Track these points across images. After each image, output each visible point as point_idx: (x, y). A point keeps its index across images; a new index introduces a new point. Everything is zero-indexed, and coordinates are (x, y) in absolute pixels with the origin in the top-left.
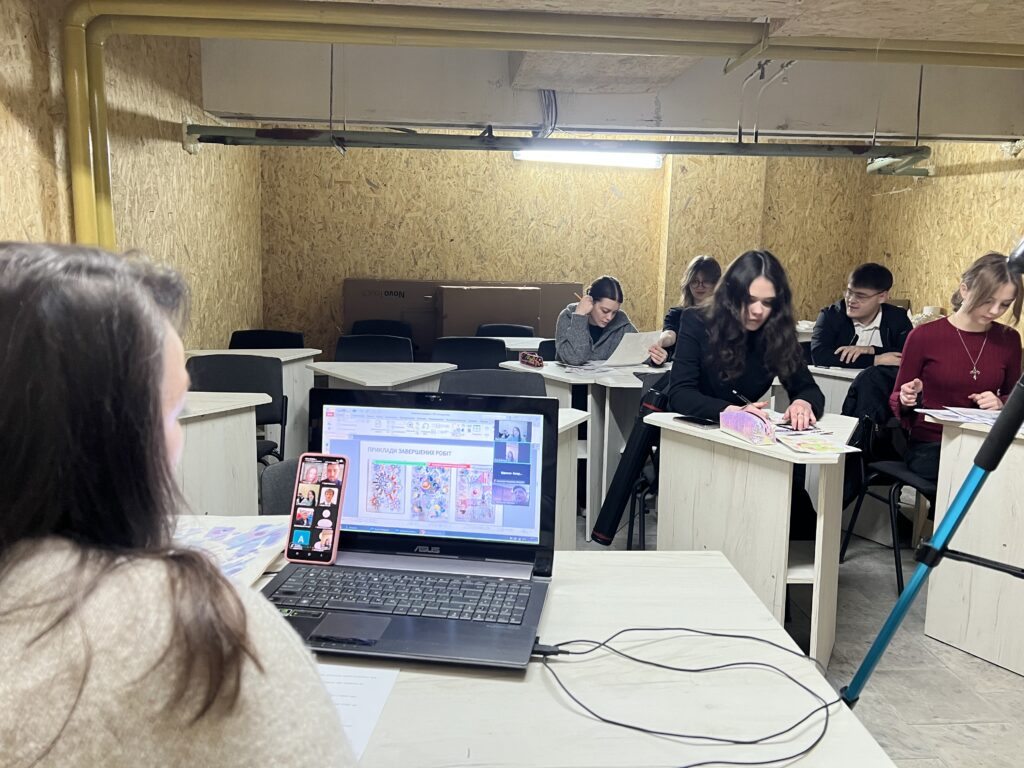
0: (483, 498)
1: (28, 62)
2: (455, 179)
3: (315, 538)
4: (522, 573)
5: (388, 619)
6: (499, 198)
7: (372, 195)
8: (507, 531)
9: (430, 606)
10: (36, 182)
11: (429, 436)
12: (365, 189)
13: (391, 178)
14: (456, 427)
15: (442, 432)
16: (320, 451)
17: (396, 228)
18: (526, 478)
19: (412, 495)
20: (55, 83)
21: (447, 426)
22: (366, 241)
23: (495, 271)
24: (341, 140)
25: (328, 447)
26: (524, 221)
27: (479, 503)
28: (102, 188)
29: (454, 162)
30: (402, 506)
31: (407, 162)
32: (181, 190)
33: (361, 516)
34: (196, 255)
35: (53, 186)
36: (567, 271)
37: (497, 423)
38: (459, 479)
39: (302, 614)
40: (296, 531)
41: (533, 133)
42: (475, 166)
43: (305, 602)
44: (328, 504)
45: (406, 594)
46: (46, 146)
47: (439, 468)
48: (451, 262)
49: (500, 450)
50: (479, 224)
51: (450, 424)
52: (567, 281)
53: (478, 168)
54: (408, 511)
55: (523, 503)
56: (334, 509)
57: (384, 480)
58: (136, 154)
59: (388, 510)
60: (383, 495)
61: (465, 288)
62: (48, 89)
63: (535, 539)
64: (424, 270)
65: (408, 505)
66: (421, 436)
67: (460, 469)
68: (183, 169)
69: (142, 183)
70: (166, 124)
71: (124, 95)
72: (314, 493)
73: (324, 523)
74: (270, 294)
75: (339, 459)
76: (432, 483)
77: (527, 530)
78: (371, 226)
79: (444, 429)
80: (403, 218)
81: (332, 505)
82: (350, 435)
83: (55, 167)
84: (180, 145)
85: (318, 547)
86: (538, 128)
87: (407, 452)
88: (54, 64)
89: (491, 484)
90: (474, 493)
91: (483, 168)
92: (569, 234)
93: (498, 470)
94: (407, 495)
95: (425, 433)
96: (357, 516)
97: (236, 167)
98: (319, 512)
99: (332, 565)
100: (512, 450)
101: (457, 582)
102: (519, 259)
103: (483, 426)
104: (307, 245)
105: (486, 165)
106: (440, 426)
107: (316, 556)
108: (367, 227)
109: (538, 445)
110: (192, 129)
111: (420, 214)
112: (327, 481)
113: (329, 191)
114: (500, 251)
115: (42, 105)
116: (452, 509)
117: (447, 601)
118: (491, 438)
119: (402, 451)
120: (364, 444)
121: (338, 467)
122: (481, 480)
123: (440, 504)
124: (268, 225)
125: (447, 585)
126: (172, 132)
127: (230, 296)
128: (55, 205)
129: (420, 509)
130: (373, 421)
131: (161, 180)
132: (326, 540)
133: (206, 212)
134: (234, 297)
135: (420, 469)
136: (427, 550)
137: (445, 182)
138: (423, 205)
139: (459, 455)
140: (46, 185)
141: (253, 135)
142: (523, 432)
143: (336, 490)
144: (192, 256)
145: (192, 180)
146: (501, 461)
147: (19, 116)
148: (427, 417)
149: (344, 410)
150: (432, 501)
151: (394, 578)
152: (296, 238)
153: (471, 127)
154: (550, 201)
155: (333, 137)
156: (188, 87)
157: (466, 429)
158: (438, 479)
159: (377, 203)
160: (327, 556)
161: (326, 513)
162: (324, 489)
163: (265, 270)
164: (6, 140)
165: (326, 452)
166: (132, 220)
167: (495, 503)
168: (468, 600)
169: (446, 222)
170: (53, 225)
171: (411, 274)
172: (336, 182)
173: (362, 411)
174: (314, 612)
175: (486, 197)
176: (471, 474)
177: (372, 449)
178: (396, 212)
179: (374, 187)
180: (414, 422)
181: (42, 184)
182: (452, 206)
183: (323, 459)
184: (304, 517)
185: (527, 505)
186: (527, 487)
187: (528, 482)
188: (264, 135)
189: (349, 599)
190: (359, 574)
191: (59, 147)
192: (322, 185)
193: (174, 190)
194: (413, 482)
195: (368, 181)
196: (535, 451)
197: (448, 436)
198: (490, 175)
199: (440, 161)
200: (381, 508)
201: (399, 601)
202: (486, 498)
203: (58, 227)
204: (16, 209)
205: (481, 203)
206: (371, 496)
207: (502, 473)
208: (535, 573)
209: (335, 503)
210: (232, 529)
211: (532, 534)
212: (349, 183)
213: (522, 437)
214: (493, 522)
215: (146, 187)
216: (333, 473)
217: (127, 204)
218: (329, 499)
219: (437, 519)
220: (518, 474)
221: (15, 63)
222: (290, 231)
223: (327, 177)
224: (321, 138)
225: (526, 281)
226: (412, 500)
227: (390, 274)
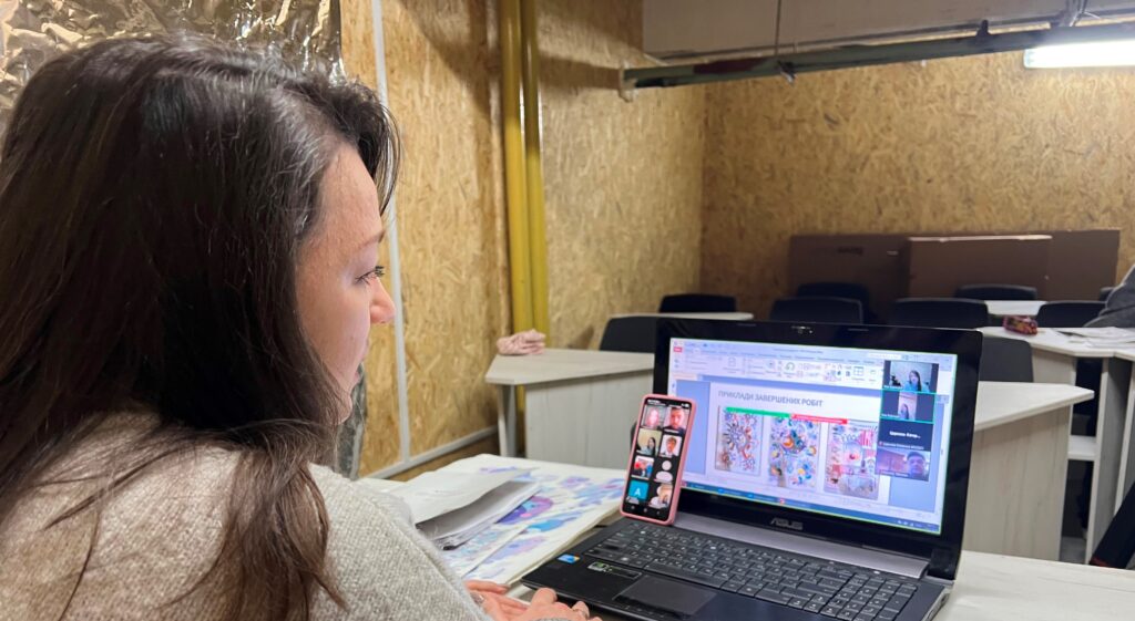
0: (863, 464)
1: (466, 16)
2: (939, 103)
3: (652, 493)
4: (910, 569)
5: (713, 594)
6: (999, 121)
7: (831, 133)
8: (893, 512)
9: (771, 587)
10: (473, 138)
11: (794, 379)
12: (822, 126)
13: (854, 110)
14: (830, 368)
15: (812, 375)
16: (666, 393)
17: (858, 170)
18: (925, 440)
19: (770, 453)
20: (491, 36)
21: (819, 367)
22: (820, 189)
23: (987, 218)
24: (789, 66)
25: (675, 389)
26: (1035, 149)
27: (857, 471)
28: (532, 140)
29: (939, 80)
30: (757, 466)
31: (877, 89)
32: (615, 143)
33: (707, 474)
34: (629, 213)
35: (488, 142)
36: (1096, 213)
37: (888, 364)
38: (831, 437)
39: (618, 571)
40: (634, 483)
41: (1052, 24)
42: (966, 83)
43: (625, 559)
44: (668, 455)
45: (744, 569)
46: (482, 101)
47: (806, 421)
48: (926, 209)
49: (890, 400)
50: (969, 158)
51: (822, 364)
52: (1097, 227)
53: (972, 85)
54: (765, 474)
55: (920, 476)
56: (675, 461)
57: (736, 434)
58: (570, 104)
59: (741, 469)
60: (735, 451)
61: (942, 240)
62: (484, 42)
63: (936, 527)
64: (892, 220)
65: (765, 466)
66: (784, 379)
67: (833, 425)
68: (619, 118)
69: (575, 136)
70: (602, 70)
71: (559, 42)
72: (654, 441)
73: (664, 477)
74: (709, 255)
75: (685, 403)
76: (796, 440)
77: (923, 513)
78: (828, 170)
79: (814, 371)
80: (867, 158)
81: (674, 456)
82: (699, 375)
83: (490, 122)
84: (615, 92)
85: (655, 503)
86: (1057, 17)
87: (766, 398)
88: (491, 14)
89: (875, 446)
90: (852, 457)
91: (979, 84)
92: (1103, 162)
93: (887, 429)
94: (763, 452)
95: (789, 375)
96: (704, 473)
97: (677, 114)
98: (659, 460)
99: (670, 526)
100: (907, 404)
101: (815, 566)
102: (1024, 201)
103: (867, 368)
104: (750, 199)
105: (983, 79)
106: (808, 367)
107: (653, 513)
108: (822, 172)
109: (946, 397)
110: (629, 74)
111: (889, 151)
112: (670, 427)
113: (779, 134)
114: (996, 191)
115: (478, 58)
116: (820, 477)
117: (794, 586)
118: (878, 384)
119: (759, 398)
120: (715, 386)
121: (682, 413)
122: (862, 441)
123: (806, 467)
124: (710, 178)
125: (801, 568)
126: (607, 79)
127: (663, 259)
128: (489, 161)
129: (778, 472)
130: (726, 358)
131: (594, 132)
132: (665, 496)
133: (642, 165)
134: (669, 259)
135: (780, 421)
136: (786, 525)
137: (925, 108)
138: (894, 139)
139: (833, 406)
140: (482, 141)
141: (690, 72)
142: (925, 378)
143: (679, 439)
144: (624, 212)
145: (628, 131)
146: (891, 417)
147: (457, 71)
148: (792, 354)
149: (693, 345)
150: (795, 463)
151: (735, 550)
152: (740, 191)
153: (960, 28)
154: (1076, 119)
155: (779, 63)
156: (626, 29)
157: (844, 371)
158: (805, 434)
159: (836, 143)
160: (663, 514)
161: (667, 465)
162: (666, 437)
163: (704, 230)
164: (445, 97)
165: (672, 394)
166: (564, 176)
167: (879, 472)
168: (821, 589)
169: (923, 158)
170: (487, 183)
171: (873, 226)
172: (789, 121)
173: (712, 345)
174: (630, 572)
175: (980, 121)
176: (848, 432)
177: (723, 394)
178: (859, 150)
179: (833, 123)
180: (776, 361)
181: (478, 140)
182: (933, 138)
183: (667, 402)
184: (643, 467)
185: (925, 479)
186: (927, 454)
187: (928, 448)
188: (701, 70)
189: (674, 563)
190: (696, 539)
191: (494, 102)
192: (773, 128)
193: (607, 142)
194: (772, 437)
195: (827, 117)
196: (942, 407)
197: (820, 380)
198: (989, 92)
199: (920, 82)
200: (731, 466)
201: (732, 577)
202: (867, 465)
203: (492, 185)
204: (453, 166)
205: (973, 131)
206: (720, 449)
207: (892, 433)
208: (930, 571)
209: (677, 454)
210: (587, 479)
211: (931, 518)
212: (803, 121)
213: (923, 385)
214: (876, 498)
215: (578, 139)
216: (677, 420)
217: (559, 159)
218: (670, 450)
219: (801, 487)
220: (915, 436)
221: (455, 18)
222: (733, 183)
223: (777, 117)
224: (767, 65)
225: (1031, 228)
226: (769, 460)
227: (848, 228)
